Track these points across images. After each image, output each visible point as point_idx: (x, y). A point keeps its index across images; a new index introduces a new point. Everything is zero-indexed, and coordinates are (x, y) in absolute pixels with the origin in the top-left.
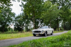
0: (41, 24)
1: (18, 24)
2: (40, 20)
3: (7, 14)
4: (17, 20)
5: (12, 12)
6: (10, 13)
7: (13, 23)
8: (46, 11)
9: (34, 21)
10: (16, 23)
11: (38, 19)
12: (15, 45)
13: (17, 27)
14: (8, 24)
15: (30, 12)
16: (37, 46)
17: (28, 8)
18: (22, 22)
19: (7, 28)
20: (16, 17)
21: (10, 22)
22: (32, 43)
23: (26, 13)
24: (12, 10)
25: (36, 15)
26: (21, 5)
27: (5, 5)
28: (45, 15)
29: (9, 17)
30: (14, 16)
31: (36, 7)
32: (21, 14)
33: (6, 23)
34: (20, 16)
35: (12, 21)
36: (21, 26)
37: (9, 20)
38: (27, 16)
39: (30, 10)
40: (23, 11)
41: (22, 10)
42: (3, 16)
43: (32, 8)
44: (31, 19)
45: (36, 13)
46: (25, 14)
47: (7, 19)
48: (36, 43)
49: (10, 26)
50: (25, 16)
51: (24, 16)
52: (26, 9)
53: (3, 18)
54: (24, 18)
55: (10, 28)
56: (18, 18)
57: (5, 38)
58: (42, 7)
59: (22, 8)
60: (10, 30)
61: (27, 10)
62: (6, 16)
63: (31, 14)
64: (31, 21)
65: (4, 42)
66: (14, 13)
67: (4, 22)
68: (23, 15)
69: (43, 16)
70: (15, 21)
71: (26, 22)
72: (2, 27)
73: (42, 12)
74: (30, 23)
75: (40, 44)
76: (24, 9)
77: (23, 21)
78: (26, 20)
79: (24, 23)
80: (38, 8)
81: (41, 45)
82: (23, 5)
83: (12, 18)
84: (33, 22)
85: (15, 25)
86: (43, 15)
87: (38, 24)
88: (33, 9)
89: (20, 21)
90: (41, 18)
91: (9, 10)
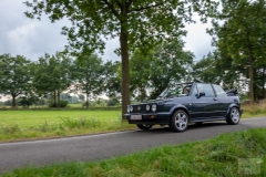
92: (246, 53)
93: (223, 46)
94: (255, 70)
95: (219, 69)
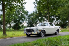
0: (57, 21)
1: (31, 22)
2: (56, 17)
3: (21, 12)
4: (30, 18)
5: (25, 10)
6: (23, 11)
7: (26, 21)
8: (64, 6)
9: (49, 18)
10: (29, 21)
11: (53, 16)
12: (29, 42)
13: (29, 25)
14: (21, 22)
15: (44, 9)
16: (53, 44)
17: (42, 5)
18: (35, 19)
19: (20, 26)
20: (29, 15)
21: (23, 20)
22: (47, 41)
23: (40, 11)
24: (25, 8)
25: (51, 12)
26: (35, 2)
27: (18, 4)
28: (62, 11)
29: (22, 15)
30: (27, 14)
31: (51, 3)
32: (34, 12)
33: (19, 21)
34: (34, 13)
35: (25, 19)
36: (34, 24)
37: (22, 18)
38: (41, 13)
39: (45, 7)
40: (37, 8)
41: (35, 8)
42: (17, 14)
43: (46, 5)
44: (45, 17)
45: (51, 10)
46: (38, 12)
47: (20, 17)
48: (52, 41)
49: (23, 24)
50: (39, 14)
51: (37, 14)
52: (39, 6)
53: (16, 16)
54: (37, 16)
55: (23, 26)
56: (31, 16)
57: (19, 35)
58: (59, 2)
59: (35, 6)
60: (23, 28)
61: (41, 7)
62: (19, 14)
63: (45, 11)
64: (45, 19)
65: (18, 39)
66: (28, 11)
67: (18, 20)
68: (36, 12)
69: (59, 13)
70: (28, 18)
71: (40, 19)
72: (16, 25)
73: (59, 8)
74: (44, 21)
75: (56, 42)
76: (38, 7)
77: (37, 19)
78: (40, 18)
79: (37, 21)
80: (54, 4)
81: (58, 43)
82: (37, 2)
83: (25, 16)
84: (47, 20)
85: (28, 23)
86: (59, 11)
87: (53, 21)
88: (48, 6)
89: (33, 19)
90: (57, 14)
91: (22, 9)
92: (47, 11)
93: (39, 9)
94: (50, 17)
95: (37, 17)
